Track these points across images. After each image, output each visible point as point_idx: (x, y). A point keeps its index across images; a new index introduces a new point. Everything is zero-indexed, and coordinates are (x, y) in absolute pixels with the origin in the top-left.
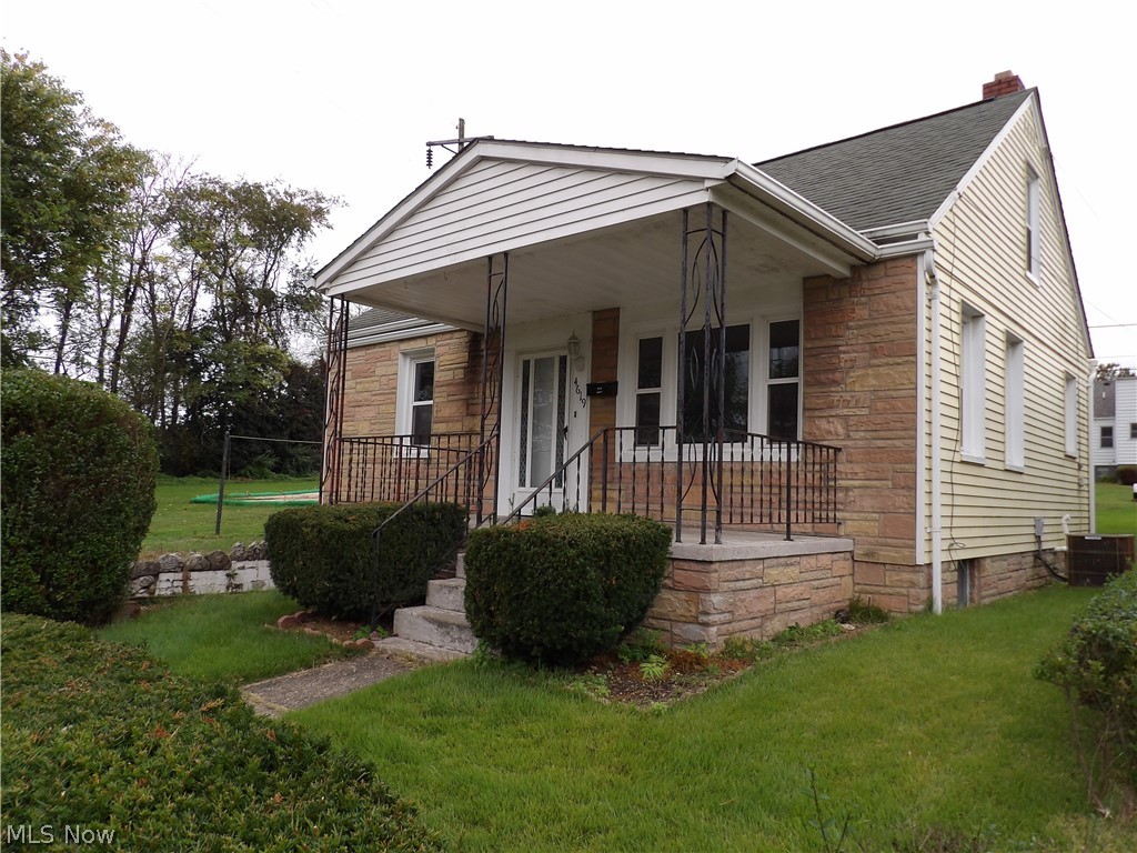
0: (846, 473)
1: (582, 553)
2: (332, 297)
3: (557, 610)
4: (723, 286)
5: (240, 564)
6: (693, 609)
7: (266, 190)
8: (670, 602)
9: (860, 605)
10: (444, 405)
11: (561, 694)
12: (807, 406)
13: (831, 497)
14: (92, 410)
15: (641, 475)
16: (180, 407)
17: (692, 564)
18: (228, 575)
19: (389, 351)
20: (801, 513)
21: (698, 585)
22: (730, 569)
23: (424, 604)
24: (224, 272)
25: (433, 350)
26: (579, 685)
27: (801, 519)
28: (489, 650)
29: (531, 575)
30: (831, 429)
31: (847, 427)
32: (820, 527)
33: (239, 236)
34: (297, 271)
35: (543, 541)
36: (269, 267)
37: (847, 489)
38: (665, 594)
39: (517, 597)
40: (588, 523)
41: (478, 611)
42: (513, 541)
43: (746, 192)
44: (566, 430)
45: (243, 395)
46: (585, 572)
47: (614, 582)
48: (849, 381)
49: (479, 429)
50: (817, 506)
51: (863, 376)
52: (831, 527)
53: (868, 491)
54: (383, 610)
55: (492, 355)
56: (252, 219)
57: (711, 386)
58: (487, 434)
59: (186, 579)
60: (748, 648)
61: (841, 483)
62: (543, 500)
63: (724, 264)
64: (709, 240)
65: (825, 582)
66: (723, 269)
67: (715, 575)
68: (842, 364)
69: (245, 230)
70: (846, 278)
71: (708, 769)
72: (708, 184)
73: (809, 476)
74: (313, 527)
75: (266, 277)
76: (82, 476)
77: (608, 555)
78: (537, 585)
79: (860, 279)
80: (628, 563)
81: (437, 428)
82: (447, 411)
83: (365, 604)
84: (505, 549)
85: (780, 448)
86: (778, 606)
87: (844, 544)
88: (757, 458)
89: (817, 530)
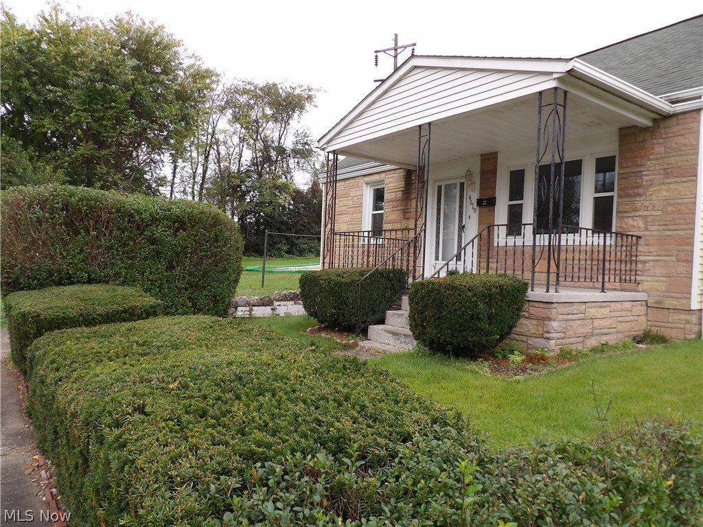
0: (644, 252)
1: (476, 295)
2: (328, 153)
3: (461, 325)
4: (563, 138)
5: (278, 303)
6: (540, 329)
7: (279, 87)
8: (526, 326)
9: (651, 334)
10: (390, 213)
11: (464, 370)
12: (619, 210)
13: (634, 266)
14: (212, 219)
15: (510, 253)
16: (235, 217)
17: (540, 304)
18: (272, 309)
19: (358, 182)
20: (612, 277)
21: (544, 316)
22: (563, 307)
23: (384, 324)
24: (257, 137)
25: (384, 181)
26: (473, 366)
27: (612, 280)
28: (422, 347)
29: (447, 306)
30: (634, 224)
31: (646, 223)
32: (625, 285)
33: (265, 116)
34: (298, 134)
35: (453, 288)
36: (281, 133)
37: (645, 262)
38: (523, 321)
39: (439, 318)
40: (479, 279)
41: (417, 325)
42: (436, 287)
43: (580, 79)
44: (464, 227)
45: (269, 209)
46: (477, 305)
47: (494, 311)
48: (648, 193)
49: (413, 227)
50: (623, 272)
51: (658, 190)
52: (632, 285)
53: (659, 263)
54: (363, 326)
55: (421, 182)
56: (271, 104)
57: (554, 199)
58: (418, 229)
59: (251, 311)
60: (574, 353)
61: (640, 258)
62: (452, 266)
63: (564, 125)
64: (555, 111)
65: (627, 319)
66: (564, 128)
67: (555, 310)
68: (644, 183)
69: (269, 112)
70: (650, 127)
71: (546, 409)
72: (555, 76)
73: (619, 254)
74: (325, 280)
75: (280, 139)
76: (209, 253)
77: (490, 296)
78: (450, 311)
79: (659, 127)
80: (502, 301)
81: (386, 227)
82: (392, 217)
83: (354, 322)
84: (432, 292)
85: (599, 237)
86: (594, 331)
87: (641, 296)
88: (583, 243)
89: (623, 287)
